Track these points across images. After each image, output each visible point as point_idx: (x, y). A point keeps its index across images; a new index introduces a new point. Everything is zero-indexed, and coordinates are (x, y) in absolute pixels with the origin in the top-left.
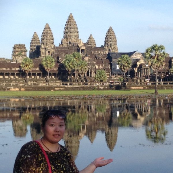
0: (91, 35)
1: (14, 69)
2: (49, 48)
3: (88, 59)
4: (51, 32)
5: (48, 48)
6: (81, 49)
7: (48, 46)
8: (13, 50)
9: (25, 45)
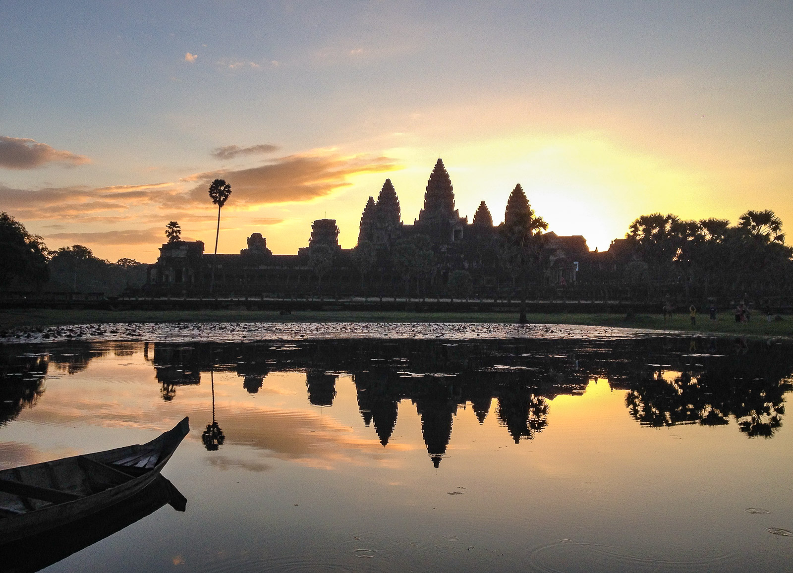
0: (483, 203)
1: (297, 268)
2: (390, 228)
3: (447, 249)
4: (396, 196)
5: (388, 226)
6: (454, 230)
7: (387, 224)
8: (312, 231)
9: (334, 221)
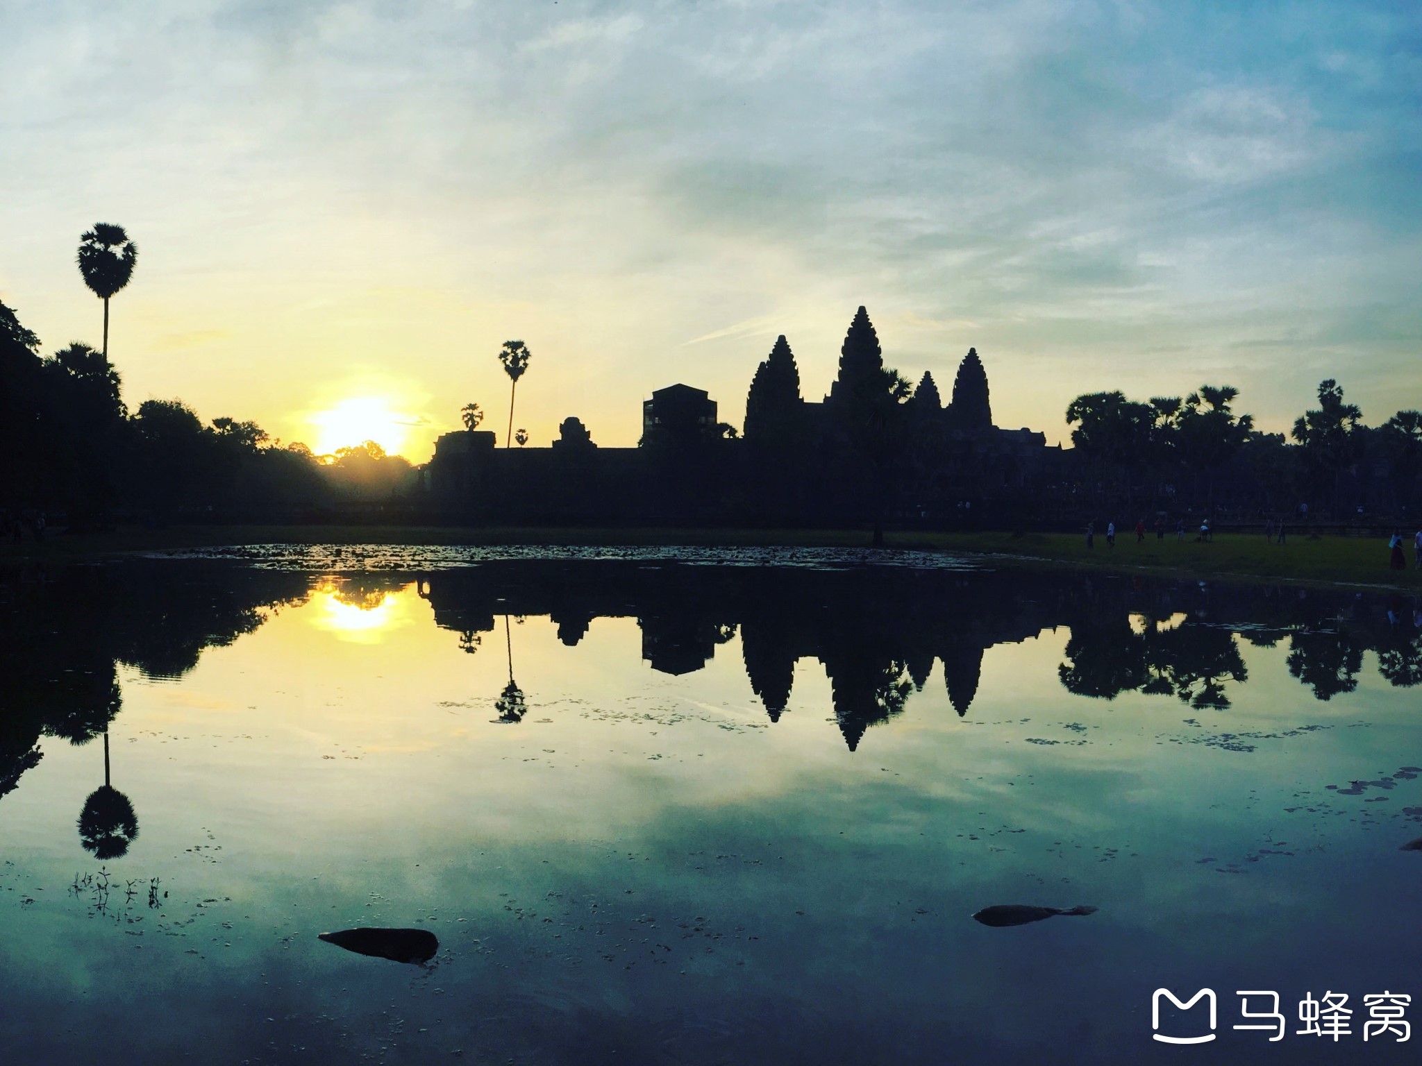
4: (794, 360)
